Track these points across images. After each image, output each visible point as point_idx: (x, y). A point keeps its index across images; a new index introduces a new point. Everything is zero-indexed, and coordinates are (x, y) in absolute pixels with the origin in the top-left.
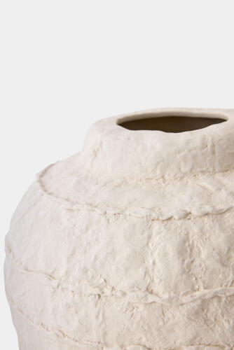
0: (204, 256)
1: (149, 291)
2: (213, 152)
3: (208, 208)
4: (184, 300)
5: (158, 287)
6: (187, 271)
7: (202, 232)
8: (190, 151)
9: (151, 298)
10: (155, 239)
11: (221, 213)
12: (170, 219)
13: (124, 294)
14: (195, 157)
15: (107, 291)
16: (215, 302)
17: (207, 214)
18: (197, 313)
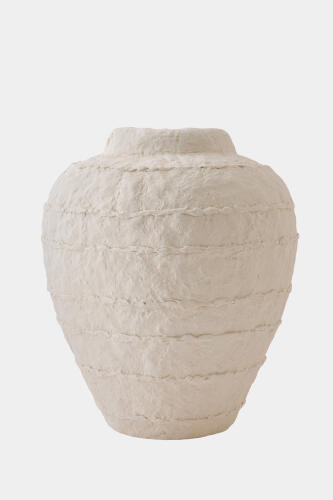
0: (149, 191)
1: (113, 209)
2: (177, 140)
3: (159, 167)
4: (132, 215)
5: (118, 208)
6: (137, 199)
7: (152, 178)
8: (162, 137)
9: (113, 214)
10: (123, 180)
11: (167, 170)
12: (135, 170)
13: (99, 211)
14: (164, 142)
15: (90, 211)
16: (151, 219)
17: (158, 170)
18: (139, 225)
